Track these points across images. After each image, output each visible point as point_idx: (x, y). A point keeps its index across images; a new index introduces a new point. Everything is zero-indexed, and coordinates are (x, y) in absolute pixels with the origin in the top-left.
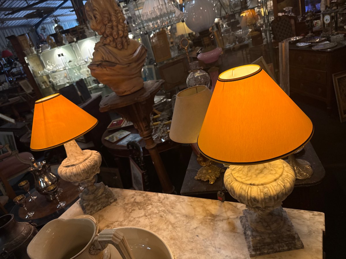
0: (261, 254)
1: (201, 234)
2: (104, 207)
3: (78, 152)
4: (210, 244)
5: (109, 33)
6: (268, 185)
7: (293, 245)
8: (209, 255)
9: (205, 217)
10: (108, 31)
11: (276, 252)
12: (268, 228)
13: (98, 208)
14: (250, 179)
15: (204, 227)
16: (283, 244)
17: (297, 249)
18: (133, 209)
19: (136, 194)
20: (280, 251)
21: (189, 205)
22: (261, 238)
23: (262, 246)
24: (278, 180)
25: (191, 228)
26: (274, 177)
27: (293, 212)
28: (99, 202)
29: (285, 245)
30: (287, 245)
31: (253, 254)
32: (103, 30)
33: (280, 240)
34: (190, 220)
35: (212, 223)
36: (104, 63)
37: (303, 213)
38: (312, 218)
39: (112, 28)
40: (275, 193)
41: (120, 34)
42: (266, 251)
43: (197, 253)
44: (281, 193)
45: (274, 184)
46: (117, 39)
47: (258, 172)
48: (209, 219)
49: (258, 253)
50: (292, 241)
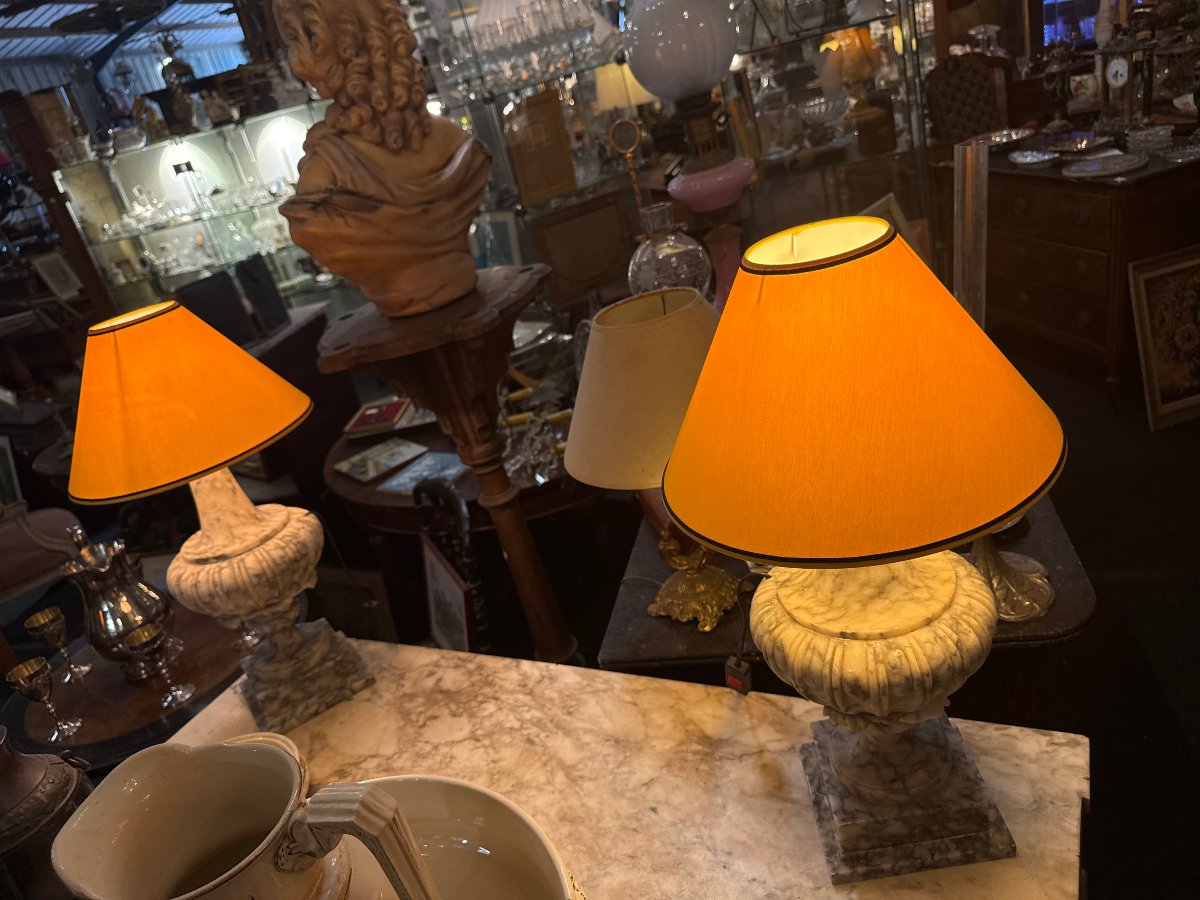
0: (872, 875)
1: (668, 803)
2: (329, 706)
3: (242, 512)
4: (697, 837)
5: (359, 90)
6: (902, 640)
7: (978, 845)
8: (691, 874)
9: (681, 744)
10: (354, 85)
11: (923, 867)
12: (898, 786)
13: (307, 708)
14: (841, 617)
15: (679, 781)
16: (946, 840)
17: (994, 858)
18: (430, 713)
19: (443, 662)
20: (934, 866)
21: (626, 702)
22: (872, 820)
23: (874, 847)
24: (936, 623)
25: (634, 781)
26: (924, 612)
27: (984, 733)
28: (314, 688)
29: (953, 846)
30: (959, 844)
31: (843, 876)
32: (336, 82)
33: (935, 828)
34: (628, 754)
35: (703, 767)
36: (337, 199)
37: (1015, 737)
38: (1046, 756)
39: (369, 73)
40: (926, 667)
41: (396, 96)
42: (887, 866)
43: (649, 869)
44: (945, 667)
45: (924, 634)
46: (384, 113)
47: (868, 591)
48: (696, 753)
49: (861, 869)
50: (977, 832)
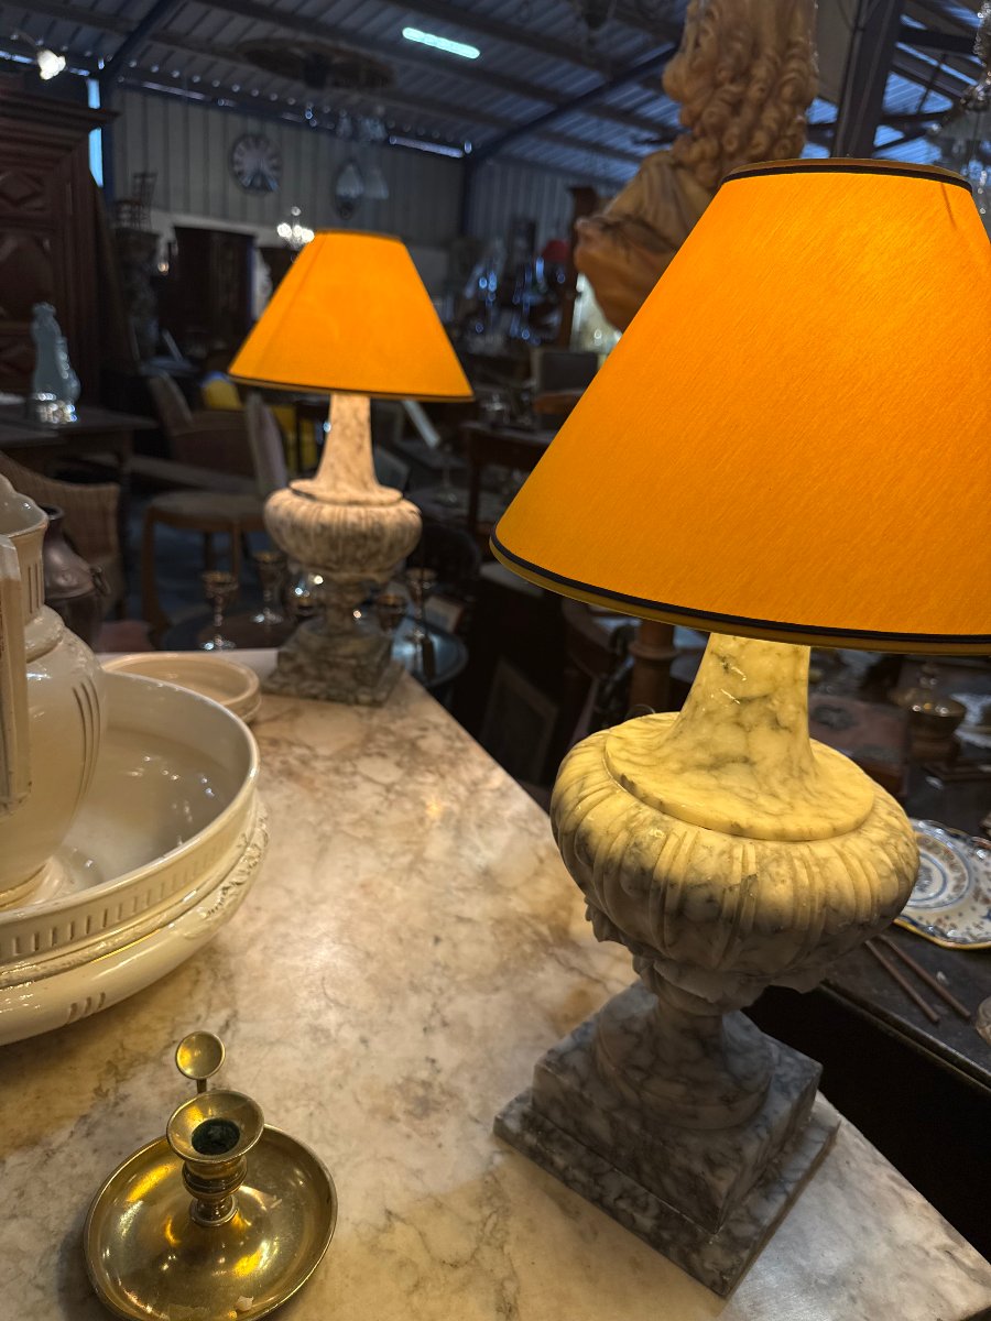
0: (536, 1156)
1: (455, 946)
2: (330, 699)
4: (440, 989)
5: (714, 120)
7: (685, 1238)
8: (390, 1009)
9: (536, 917)
11: (598, 1201)
12: (637, 1077)
13: (312, 687)
15: (489, 938)
16: (652, 1198)
17: (694, 1273)
18: (385, 751)
19: (443, 729)
20: (613, 1213)
21: (536, 854)
22: (577, 1088)
23: (566, 1131)
25: (455, 909)
28: (328, 674)
29: (654, 1211)
30: (663, 1217)
31: (507, 1129)
32: (697, 106)
33: (646, 1168)
34: (480, 887)
35: (527, 948)
41: (754, 142)
42: (560, 1161)
43: (367, 975)
44: (704, 893)
46: (732, 156)
47: (701, 756)
48: (537, 933)
49: (531, 1139)
50: (695, 1219)
